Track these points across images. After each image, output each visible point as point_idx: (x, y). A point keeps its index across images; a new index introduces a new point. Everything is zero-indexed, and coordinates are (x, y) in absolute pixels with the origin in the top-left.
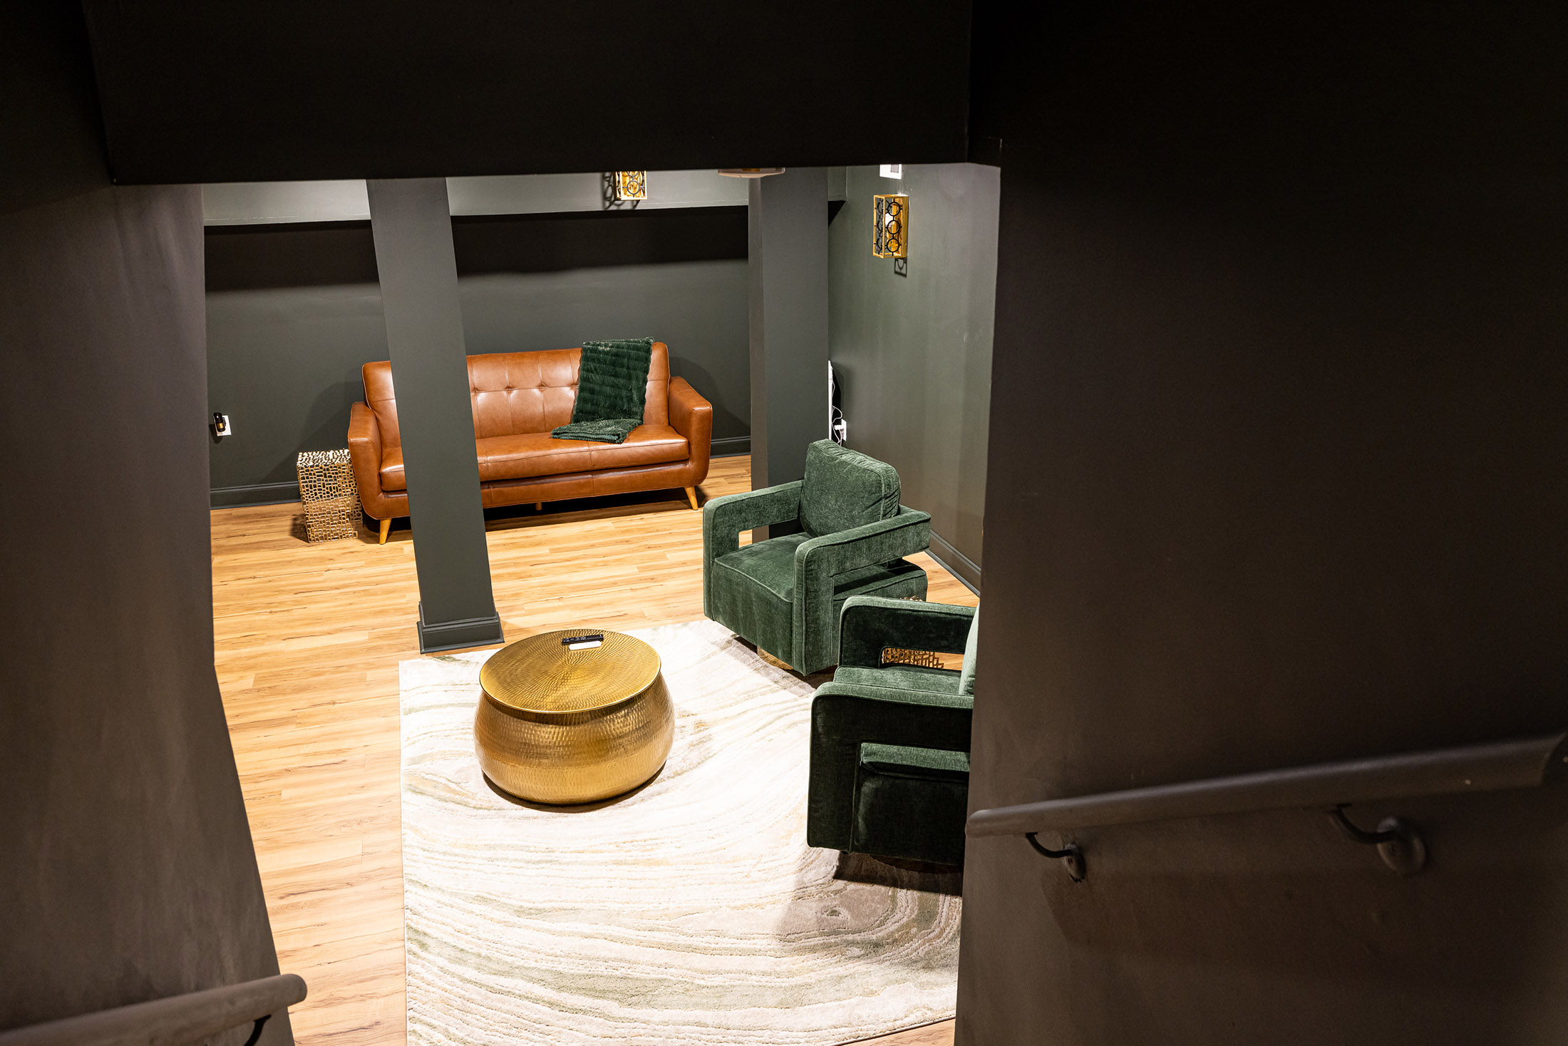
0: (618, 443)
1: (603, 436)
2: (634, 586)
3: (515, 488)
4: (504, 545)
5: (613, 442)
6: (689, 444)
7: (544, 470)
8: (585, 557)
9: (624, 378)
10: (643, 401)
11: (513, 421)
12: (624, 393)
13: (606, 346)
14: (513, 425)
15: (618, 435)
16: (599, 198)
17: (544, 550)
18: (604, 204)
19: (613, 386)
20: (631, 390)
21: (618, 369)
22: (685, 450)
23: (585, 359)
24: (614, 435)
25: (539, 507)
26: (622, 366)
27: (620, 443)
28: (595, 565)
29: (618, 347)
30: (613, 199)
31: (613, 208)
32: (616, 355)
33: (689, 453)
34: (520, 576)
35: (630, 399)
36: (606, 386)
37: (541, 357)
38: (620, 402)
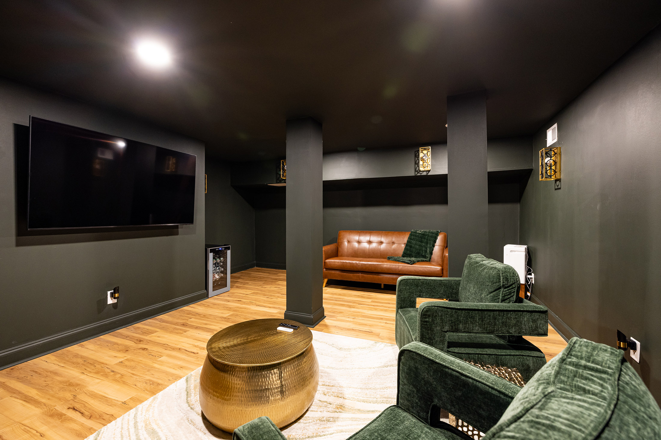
0: (411, 264)
1: (405, 261)
2: (388, 322)
3: (368, 275)
4: (358, 296)
5: (408, 263)
6: (442, 270)
7: (380, 271)
8: (382, 306)
9: (425, 243)
10: (431, 253)
11: (380, 254)
12: (424, 249)
13: (420, 231)
14: (380, 256)
15: (411, 261)
16: (413, 171)
17: (370, 300)
18: (415, 173)
19: (420, 246)
20: (427, 248)
21: (423, 240)
22: (440, 272)
23: (411, 235)
24: (409, 261)
25: (382, 287)
26: (425, 239)
27: (412, 265)
28: (382, 310)
29: (425, 232)
30: (419, 171)
31: (419, 174)
32: (423, 234)
33: (442, 273)
34: (350, 307)
35: (426, 251)
36: (417, 245)
37: (395, 233)
38: (421, 252)
